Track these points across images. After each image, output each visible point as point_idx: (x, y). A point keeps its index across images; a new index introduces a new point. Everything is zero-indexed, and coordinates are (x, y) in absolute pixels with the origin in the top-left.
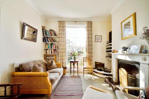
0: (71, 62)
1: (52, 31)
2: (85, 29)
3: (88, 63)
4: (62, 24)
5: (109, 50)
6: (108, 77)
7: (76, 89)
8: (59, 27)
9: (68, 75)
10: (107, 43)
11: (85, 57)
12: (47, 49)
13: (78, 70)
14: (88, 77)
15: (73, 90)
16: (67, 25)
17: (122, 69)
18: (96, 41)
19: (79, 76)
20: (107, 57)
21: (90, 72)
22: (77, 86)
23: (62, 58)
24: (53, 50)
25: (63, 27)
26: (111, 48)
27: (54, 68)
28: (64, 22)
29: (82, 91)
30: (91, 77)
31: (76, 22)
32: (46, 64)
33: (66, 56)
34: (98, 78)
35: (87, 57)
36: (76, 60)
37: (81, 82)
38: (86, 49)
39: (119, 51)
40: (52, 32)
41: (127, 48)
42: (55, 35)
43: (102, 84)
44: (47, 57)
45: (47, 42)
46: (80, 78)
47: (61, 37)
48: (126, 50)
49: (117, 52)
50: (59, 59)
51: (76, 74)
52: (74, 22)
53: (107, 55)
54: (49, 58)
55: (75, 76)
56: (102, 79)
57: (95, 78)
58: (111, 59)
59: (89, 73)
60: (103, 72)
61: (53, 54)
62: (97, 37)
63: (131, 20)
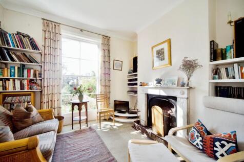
0: (74, 104)
1: (24, 36)
2: (96, 46)
3: (103, 103)
4: (52, 27)
5: (132, 82)
6: (136, 120)
7: (98, 153)
8: (45, 31)
9: (66, 130)
10: (129, 73)
11: (99, 94)
12: (8, 80)
13: (87, 119)
14: (108, 127)
15: (92, 157)
16: (64, 32)
17: (157, 107)
18: (115, 68)
19: (90, 128)
20: (129, 92)
21: (107, 118)
22: (95, 146)
23: (50, 99)
24: (25, 82)
25: (55, 33)
26: (136, 80)
27: (34, 123)
28: (57, 25)
29: (109, 153)
30: (111, 126)
31: (82, 30)
32: (8, 116)
33: (60, 94)
34: (121, 124)
35: (102, 93)
36: (84, 101)
37: (99, 138)
38: (101, 80)
39: (150, 83)
40: (25, 40)
41: (161, 80)
42: (35, 47)
43: (132, 133)
44: (9, 99)
45: (10, 61)
46: (95, 132)
47: (50, 54)
48: (160, 83)
49: (147, 85)
50: (45, 100)
51: (84, 126)
52: (79, 30)
53: (129, 89)
54: (15, 99)
55: (84, 130)
56: (128, 125)
57: (117, 126)
58: (136, 95)
59: (105, 120)
60: (127, 115)
61: (26, 90)
62: (116, 63)
63: (165, 46)
